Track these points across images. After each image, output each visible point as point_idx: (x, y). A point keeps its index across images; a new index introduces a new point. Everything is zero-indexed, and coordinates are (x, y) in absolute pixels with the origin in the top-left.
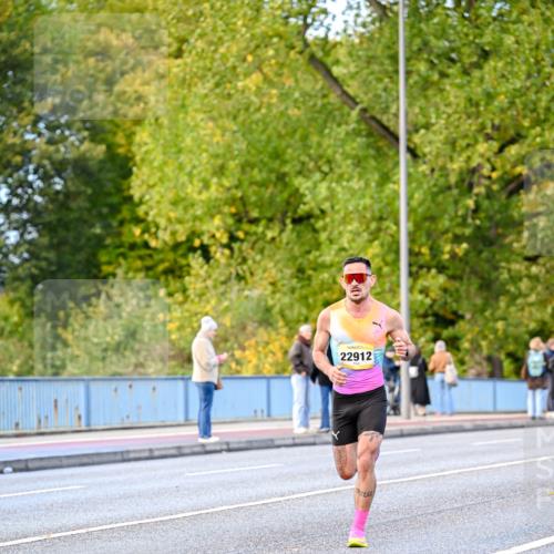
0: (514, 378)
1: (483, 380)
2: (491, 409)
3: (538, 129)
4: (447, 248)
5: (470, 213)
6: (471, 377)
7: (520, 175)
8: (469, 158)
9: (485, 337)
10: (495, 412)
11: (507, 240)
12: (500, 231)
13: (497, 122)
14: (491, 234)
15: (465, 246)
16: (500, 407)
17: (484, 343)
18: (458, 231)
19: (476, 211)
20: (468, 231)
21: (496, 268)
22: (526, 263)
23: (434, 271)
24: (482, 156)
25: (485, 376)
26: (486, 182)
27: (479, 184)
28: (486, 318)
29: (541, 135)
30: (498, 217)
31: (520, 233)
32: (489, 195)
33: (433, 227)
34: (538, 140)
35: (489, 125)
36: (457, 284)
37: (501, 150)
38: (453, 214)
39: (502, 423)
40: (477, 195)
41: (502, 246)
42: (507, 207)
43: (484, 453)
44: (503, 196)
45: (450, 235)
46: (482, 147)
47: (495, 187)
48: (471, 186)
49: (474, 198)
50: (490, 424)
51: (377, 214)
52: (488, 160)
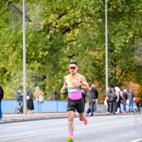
0: (64, 100)
1: (53, 101)
2: (56, 111)
3: (73, 10)
4: (41, 53)
5: (48, 40)
6: (49, 99)
7: (66, 26)
8: (48, 20)
9: (54, 85)
10: (57, 112)
11: (62, 50)
12: (59, 47)
13: (58, 7)
14: (56, 48)
15: (47, 52)
16: (59, 111)
17: (54, 87)
18: (45, 47)
19: (51, 39)
20: (48, 47)
21: (58, 60)
22: (68, 58)
23: (36, 62)
24: (52, 19)
25: (54, 99)
26: (54, 29)
27: (51, 30)
28: (54, 78)
29: (74, 12)
30: (59, 42)
31: (66, 48)
32: (55, 34)
33: (35, 45)
34: (73, 14)
35: (55, 8)
36: (44, 66)
37: (60, 17)
38: (43, 41)
39: (60, 116)
40: (51, 34)
41: (60, 52)
42: (62, 38)
43: (53, 127)
44: (60, 34)
45: (41, 48)
46: (52, 16)
47: (57, 31)
48: (48, 31)
49: (50, 35)
50: (56, 116)
51: (15, 41)
52: (55, 21)
